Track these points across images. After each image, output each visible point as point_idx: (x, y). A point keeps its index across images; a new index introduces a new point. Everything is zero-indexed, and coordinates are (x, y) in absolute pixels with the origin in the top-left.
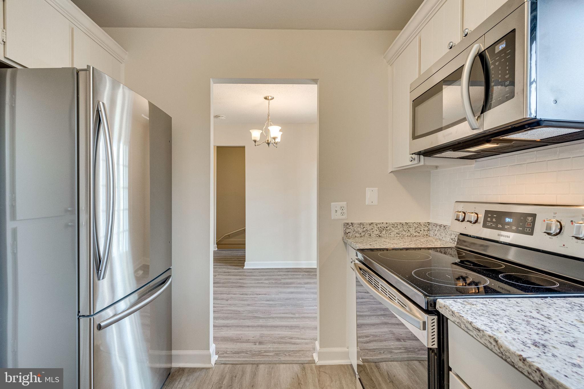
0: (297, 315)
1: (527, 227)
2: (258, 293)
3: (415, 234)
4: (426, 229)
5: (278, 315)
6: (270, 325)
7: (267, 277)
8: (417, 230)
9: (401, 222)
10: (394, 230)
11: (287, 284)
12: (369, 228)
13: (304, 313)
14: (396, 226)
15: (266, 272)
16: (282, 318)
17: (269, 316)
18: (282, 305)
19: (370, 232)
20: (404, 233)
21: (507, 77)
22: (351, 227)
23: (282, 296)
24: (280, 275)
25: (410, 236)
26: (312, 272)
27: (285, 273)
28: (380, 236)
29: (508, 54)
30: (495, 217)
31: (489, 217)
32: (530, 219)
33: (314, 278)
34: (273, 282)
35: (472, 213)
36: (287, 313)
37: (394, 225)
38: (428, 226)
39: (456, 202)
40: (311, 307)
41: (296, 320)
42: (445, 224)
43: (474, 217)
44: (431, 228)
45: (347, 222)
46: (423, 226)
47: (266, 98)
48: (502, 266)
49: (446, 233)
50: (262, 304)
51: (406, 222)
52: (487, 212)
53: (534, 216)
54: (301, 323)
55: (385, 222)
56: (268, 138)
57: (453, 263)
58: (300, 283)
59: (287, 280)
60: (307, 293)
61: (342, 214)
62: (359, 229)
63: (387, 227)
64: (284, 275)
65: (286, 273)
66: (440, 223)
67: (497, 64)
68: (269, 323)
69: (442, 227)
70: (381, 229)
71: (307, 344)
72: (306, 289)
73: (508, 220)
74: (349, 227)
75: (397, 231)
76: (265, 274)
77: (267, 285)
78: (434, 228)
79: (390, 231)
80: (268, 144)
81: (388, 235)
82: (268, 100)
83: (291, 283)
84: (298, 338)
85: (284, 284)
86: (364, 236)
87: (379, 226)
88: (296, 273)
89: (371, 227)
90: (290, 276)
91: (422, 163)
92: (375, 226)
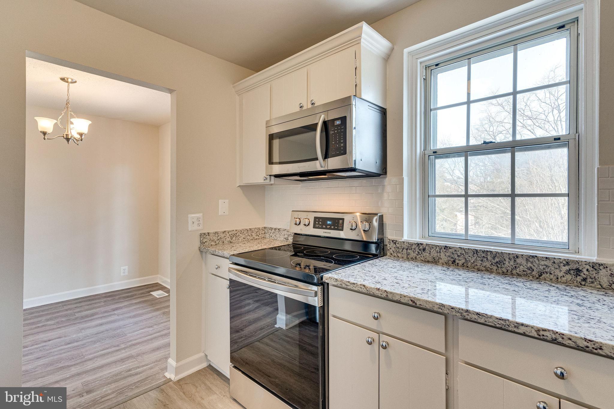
0: (123, 346)
1: (339, 226)
2: (45, 339)
3: (256, 237)
4: (263, 232)
5: (96, 354)
6: (91, 368)
7: (48, 317)
8: (257, 234)
9: (247, 228)
10: (241, 235)
11: (87, 316)
12: (222, 235)
13: (131, 341)
14: (243, 232)
15: (43, 311)
16: (104, 355)
17: (83, 360)
18: (95, 342)
19: (223, 240)
20: (248, 237)
21: (342, 141)
22: (208, 236)
23: (89, 332)
24: (70, 309)
25: (253, 239)
26: (116, 295)
27: (75, 306)
28: (231, 242)
29: (342, 129)
30: (320, 221)
31: (317, 221)
32: (341, 221)
33: (123, 301)
34: (63, 319)
35: (306, 219)
36: (107, 349)
37: (241, 232)
38: (264, 230)
39: (293, 211)
40: (136, 332)
41: (124, 351)
42: (279, 228)
43: (308, 221)
44: (266, 232)
45: (204, 232)
46: (261, 230)
47: (63, 79)
48: (328, 252)
49: (280, 234)
50: (62, 350)
51: (250, 228)
52: (316, 218)
53: (343, 219)
54: (133, 351)
55: (235, 229)
56: (68, 132)
57: (291, 256)
58: (106, 312)
59: (85, 312)
60: (122, 319)
61: (199, 225)
62: (214, 238)
63: (236, 234)
64: (76, 307)
65: (78, 305)
66: (275, 227)
67: (336, 131)
68: (89, 367)
69: (277, 230)
70: (232, 236)
71: (151, 368)
72: (118, 315)
73: (329, 222)
74: (206, 237)
75: (243, 236)
76: (42, 313)
77: (55, 327)
78: (270, 231)
79: (239, 237)
80: (68, 139)
81: (237, 241)
82: (67, 82)
83: (93, 315)
84: (139, 367)
85: (82, 318)
86: (218, 243)
87: (230, 233)
88: (93, 302)
89: (224, 235)
90: (87, 307)
91: (272, 182)
92: (227, 234)
